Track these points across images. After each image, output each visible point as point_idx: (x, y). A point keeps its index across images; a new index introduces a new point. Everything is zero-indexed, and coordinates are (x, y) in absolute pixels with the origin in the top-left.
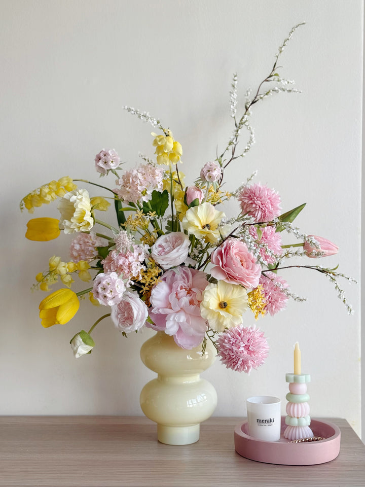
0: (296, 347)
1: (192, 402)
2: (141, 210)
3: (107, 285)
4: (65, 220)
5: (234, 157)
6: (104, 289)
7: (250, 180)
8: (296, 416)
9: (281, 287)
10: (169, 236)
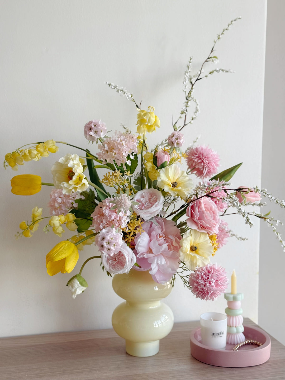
0: (233, 273)
1: (157, 323)
2: (118, 170)
3: (111, 240)
4: (64, 182)
5: (186, 124)
6: (109, 243)
7: (195, 142)
8: (234, 326)
10: (144, 192)
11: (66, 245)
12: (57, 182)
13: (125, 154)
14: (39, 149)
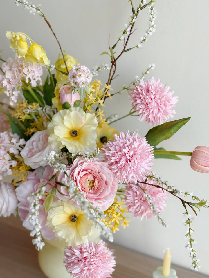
7: (146, 73)
9: (150, 201)
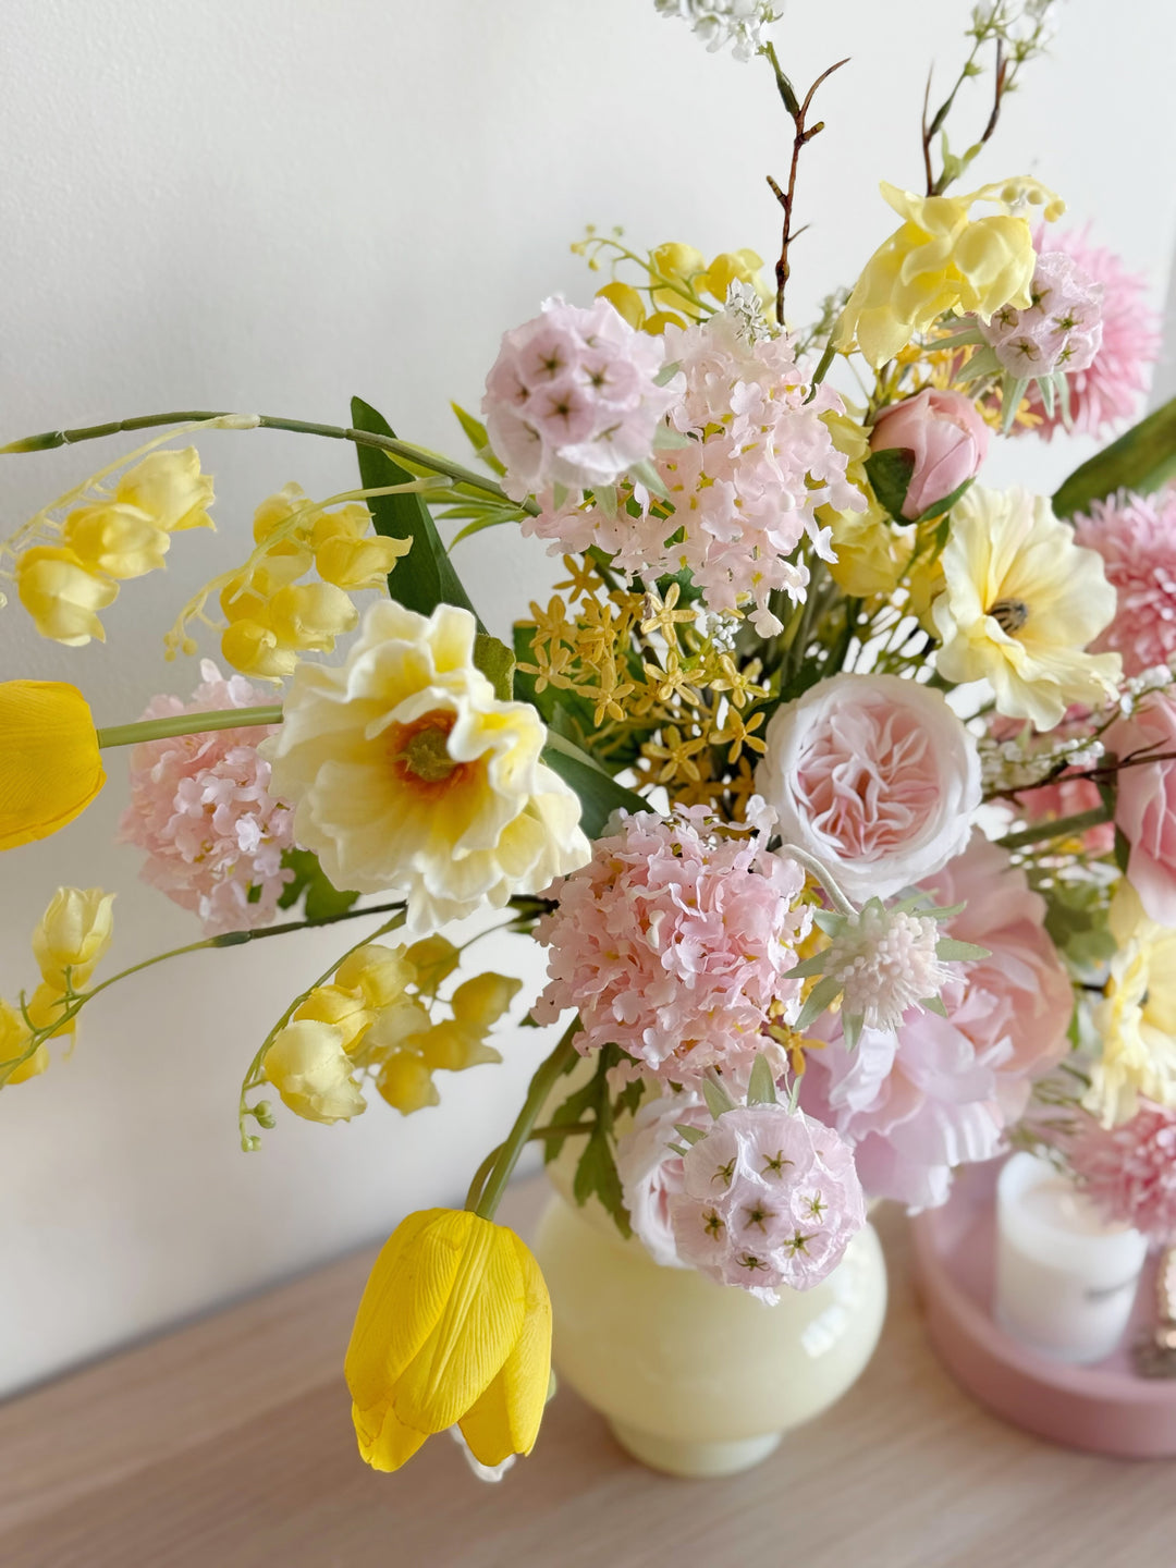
2: (664, 592)
10: (834, 711)
11: (477, 1274)
12: (340, 844)
13: (781, 540)
14: (106, 560)
